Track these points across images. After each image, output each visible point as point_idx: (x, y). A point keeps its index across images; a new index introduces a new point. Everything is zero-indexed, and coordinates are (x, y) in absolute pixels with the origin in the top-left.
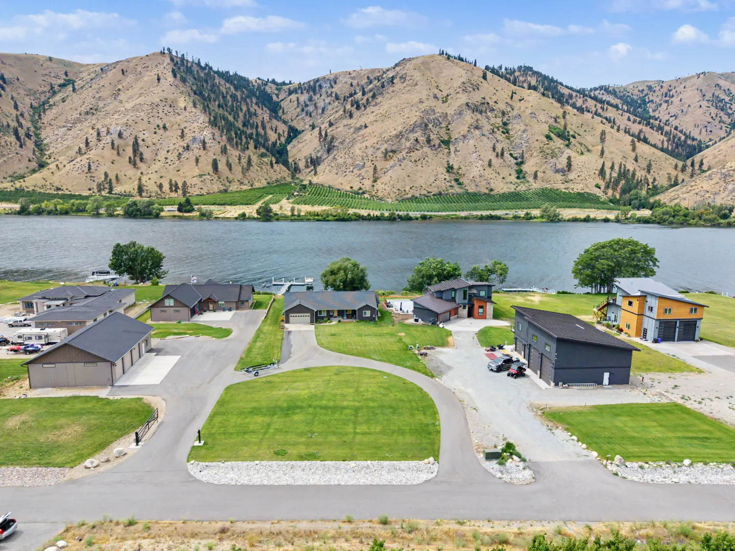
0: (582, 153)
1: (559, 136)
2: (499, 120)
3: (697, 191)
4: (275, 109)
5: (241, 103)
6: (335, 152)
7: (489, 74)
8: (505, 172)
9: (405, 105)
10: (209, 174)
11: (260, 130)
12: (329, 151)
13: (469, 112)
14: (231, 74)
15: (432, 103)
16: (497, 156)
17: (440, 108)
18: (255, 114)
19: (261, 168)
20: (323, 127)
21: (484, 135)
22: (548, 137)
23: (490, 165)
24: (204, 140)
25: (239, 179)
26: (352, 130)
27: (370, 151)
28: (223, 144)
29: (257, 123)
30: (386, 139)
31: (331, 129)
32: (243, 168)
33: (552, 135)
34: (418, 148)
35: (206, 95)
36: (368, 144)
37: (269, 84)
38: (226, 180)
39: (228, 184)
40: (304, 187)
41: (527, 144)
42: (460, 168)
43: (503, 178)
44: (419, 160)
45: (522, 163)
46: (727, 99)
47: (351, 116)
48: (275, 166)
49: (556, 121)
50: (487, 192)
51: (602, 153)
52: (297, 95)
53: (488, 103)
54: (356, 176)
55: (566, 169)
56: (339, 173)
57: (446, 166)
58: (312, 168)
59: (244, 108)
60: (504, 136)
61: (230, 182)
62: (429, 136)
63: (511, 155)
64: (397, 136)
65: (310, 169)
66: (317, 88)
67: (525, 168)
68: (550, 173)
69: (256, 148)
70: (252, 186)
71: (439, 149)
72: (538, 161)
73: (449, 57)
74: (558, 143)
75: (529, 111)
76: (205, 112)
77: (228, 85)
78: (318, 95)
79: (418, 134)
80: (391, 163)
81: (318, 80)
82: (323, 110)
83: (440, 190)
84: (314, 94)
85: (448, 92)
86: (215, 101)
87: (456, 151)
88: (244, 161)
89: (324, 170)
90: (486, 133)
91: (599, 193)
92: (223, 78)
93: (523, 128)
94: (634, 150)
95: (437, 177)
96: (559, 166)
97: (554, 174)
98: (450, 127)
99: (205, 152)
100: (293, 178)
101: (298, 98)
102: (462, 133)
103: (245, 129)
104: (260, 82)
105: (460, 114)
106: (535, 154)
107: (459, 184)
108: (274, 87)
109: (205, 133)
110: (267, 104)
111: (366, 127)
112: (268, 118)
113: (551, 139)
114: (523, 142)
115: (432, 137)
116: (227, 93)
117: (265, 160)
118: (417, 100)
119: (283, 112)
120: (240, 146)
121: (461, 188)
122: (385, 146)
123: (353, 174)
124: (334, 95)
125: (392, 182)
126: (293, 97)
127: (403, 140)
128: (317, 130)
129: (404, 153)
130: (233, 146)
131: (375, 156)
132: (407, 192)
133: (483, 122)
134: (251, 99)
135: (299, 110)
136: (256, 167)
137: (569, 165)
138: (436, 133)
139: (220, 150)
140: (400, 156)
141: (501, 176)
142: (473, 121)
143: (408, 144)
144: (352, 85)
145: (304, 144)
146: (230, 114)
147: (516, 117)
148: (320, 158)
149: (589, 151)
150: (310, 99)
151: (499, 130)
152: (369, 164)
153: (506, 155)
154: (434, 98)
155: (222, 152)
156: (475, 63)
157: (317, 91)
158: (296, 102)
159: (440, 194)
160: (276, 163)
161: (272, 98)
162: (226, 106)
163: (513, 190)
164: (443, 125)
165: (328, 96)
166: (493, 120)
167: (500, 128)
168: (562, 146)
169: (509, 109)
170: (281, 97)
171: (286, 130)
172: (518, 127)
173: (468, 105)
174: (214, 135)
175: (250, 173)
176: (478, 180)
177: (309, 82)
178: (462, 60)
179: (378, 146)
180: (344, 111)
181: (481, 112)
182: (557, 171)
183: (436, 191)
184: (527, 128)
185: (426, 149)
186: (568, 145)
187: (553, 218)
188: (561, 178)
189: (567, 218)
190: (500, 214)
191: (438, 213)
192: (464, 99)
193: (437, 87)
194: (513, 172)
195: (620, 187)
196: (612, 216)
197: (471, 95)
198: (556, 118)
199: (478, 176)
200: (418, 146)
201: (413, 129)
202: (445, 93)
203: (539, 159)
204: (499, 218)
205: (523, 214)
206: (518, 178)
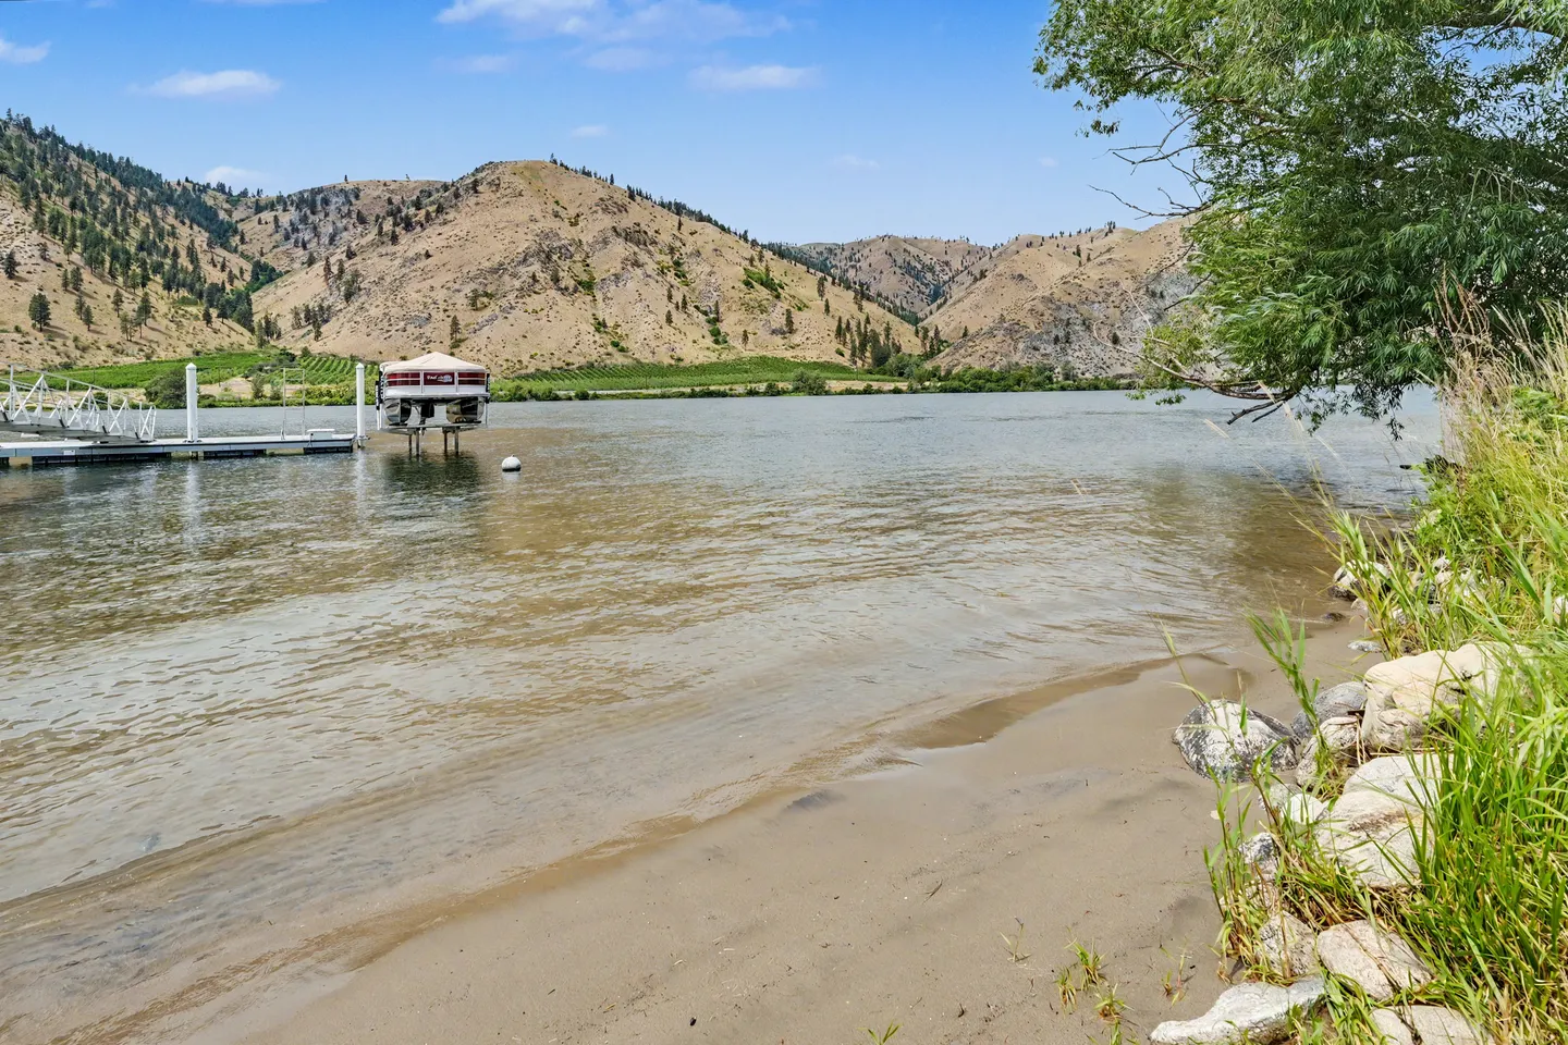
0: (800, 309)
1: (762, 284)
2: (667, 260)
3: (982, 352)
4: (222, 234)
5: (136, 211)
6: (361, 300)
7: (638, 198)
8: (695, 333)
9: (503, 225)
10: (17, 329)
11: (184, 261)
12: (348, 297)
13: (621, 240)
14: (116, 160)
15: (550, 224)
16: (677, 307)
17: (567, 233)
18: (173, 234)
19: (179, 325)
20: (333, 260)
21: (648, 276)
22: (747, 284)
23: (669, 320)
24: (11, 256)
25: (113, 342)
26: (397, 262)
27: (440, 295)
28: (70, 268)
29: (175, 248)
30: (471, 275)
31: (351, 262)
32: (125, 320)
33: (754, 283)
34: (536, 289)
35: (39, 182)
36: (437, 282)
37: (210, 192)
38: (70, 343)
39: (78, 353)
40: (293, 358)
41: (718, 293)
42: (617, 326)
43: (695, 342)
44: (542, 310)
45: (717, 320)
46: (919, 267)
47: (394, 239)
48: (217, 323)
49: (752, 265)
50: (673, 362)
51: (827, 309)
52: (273, 213)
53: (645, 233)
54: (412, 337)
55: (785, 329)
56: (373, 334)
57: (593, 321)
58: (311, 327)
59: (144, 219)
60: (678, 280)
61: (84, 349)
62: (556, 272)
63: (696, 307)
64: (494, 271)
65: (305, 331)
66: (319, 203)
67: (723, 327)
68: (763, 334)
69: (168, 287)
70: (148, 357)
71: (576, 295)
72: (742, 317)
73: (567, 168)
74: (764, 293)
75: (711, 246)
76: (26, 207)
77: (103, 175)
78: (322, 215)
79: (536, 267)
80: (487, 313)
81: (320, 190)
82: (332, 239)
83: (589, 359)
84: (313, 213)
85: (577, 211)
86: (62, 194)
87: (605, 298)
88: (130, 307)
89: (337, 329)
90: (654, 274)
91: (845, 361)
92: (92, 161)
93: (707, 269)
94: (861, 309)
95: (579, 339)
96: (775, 326)
97: (770, 336)
98: (588, 261)
99: (12, 282)
100: (261, 345)
101: (276, 217)
102: (613, 271)
103: (143, 254)
104: (190, 186)
105: (605, 242)
106: (734, 308)
107: (622, 350)
108: (221, 197)
109: (16, 243)
110: (205, 223)
111: (428, 256)
112: (205, 246)
113: (752, 287)
114: (712, 289)
115: (561, 274)
116: (100, 187)
117: (193, 310)
118: (525, 217)
119: (243, 241)
120: (120, 280)
121: (626, 357)
122: (473, 286)
123: (405, 334)
124: (354, 216)
125: (490, 348)
126: (267, 216)
127: (506, 278)
128: (319, 267)
129: (511, 297)
130: (101, 277)
131: (450, 302)
132: (525, 363)
133: (643, 257)
134: (165, 208)
135: (278, 237)
136: (165, 322)
137: (790, 322)
138: (566, 269)
139: (60, 281)
140: (504, 302)
141: (691, 338)
142: (627, 254)
143: (517, 284)
144: (390, 201)
145: (289, 289)
146: (104, 225)
147: (692, 254)
148: (329, 307)
149: (806, 307)
150: (304, 220)
151: (670, 271)
152: (438, 316)
153: (691, 309)
154: (556, 216)
155: (65, 285)
156: (612, 181)
157: (319, 208)
158: (272, 226)
159: (591, 365)
160: (218, 316)
161: (216, 215)
162: (95, 208)
163: (714, 360)
164: (577, 257)
165: (342, 217)
166: (658, 257)
167: (671, 269)
168: (770, 298)
169: (678, 244)
170: (237, 215)
171: (248, 267)
172: (699, 269)
173: (615, 231)
174: (44, 249)
175: (145, 331)
176: (653, 344)
177: (300, 193)
178: (588, 174)
179: (457, 286)
180: (380, 233)
181: (638, 243)
182: (774, 332)
183: (583, 361)
184: (715, 269)
185: (553, 293)
186: (778, 297)
187: (817, 390)
188: (783, 342)
189: (838, 390)
190: (722, 388)
191: (605, 392)
192: (607, 221)
193: (557, 202)
194: (708, 334)
195: (868, 354)
196: (903, 385)
197: (616, 218)
198: (751, 260)
199: (652, 337)
200: (537, 287)
201: (525, 260)
202: (572, 212)
203: (741, 314)
204: (723, 395)
205: (762, 387)
206: (717, 342)
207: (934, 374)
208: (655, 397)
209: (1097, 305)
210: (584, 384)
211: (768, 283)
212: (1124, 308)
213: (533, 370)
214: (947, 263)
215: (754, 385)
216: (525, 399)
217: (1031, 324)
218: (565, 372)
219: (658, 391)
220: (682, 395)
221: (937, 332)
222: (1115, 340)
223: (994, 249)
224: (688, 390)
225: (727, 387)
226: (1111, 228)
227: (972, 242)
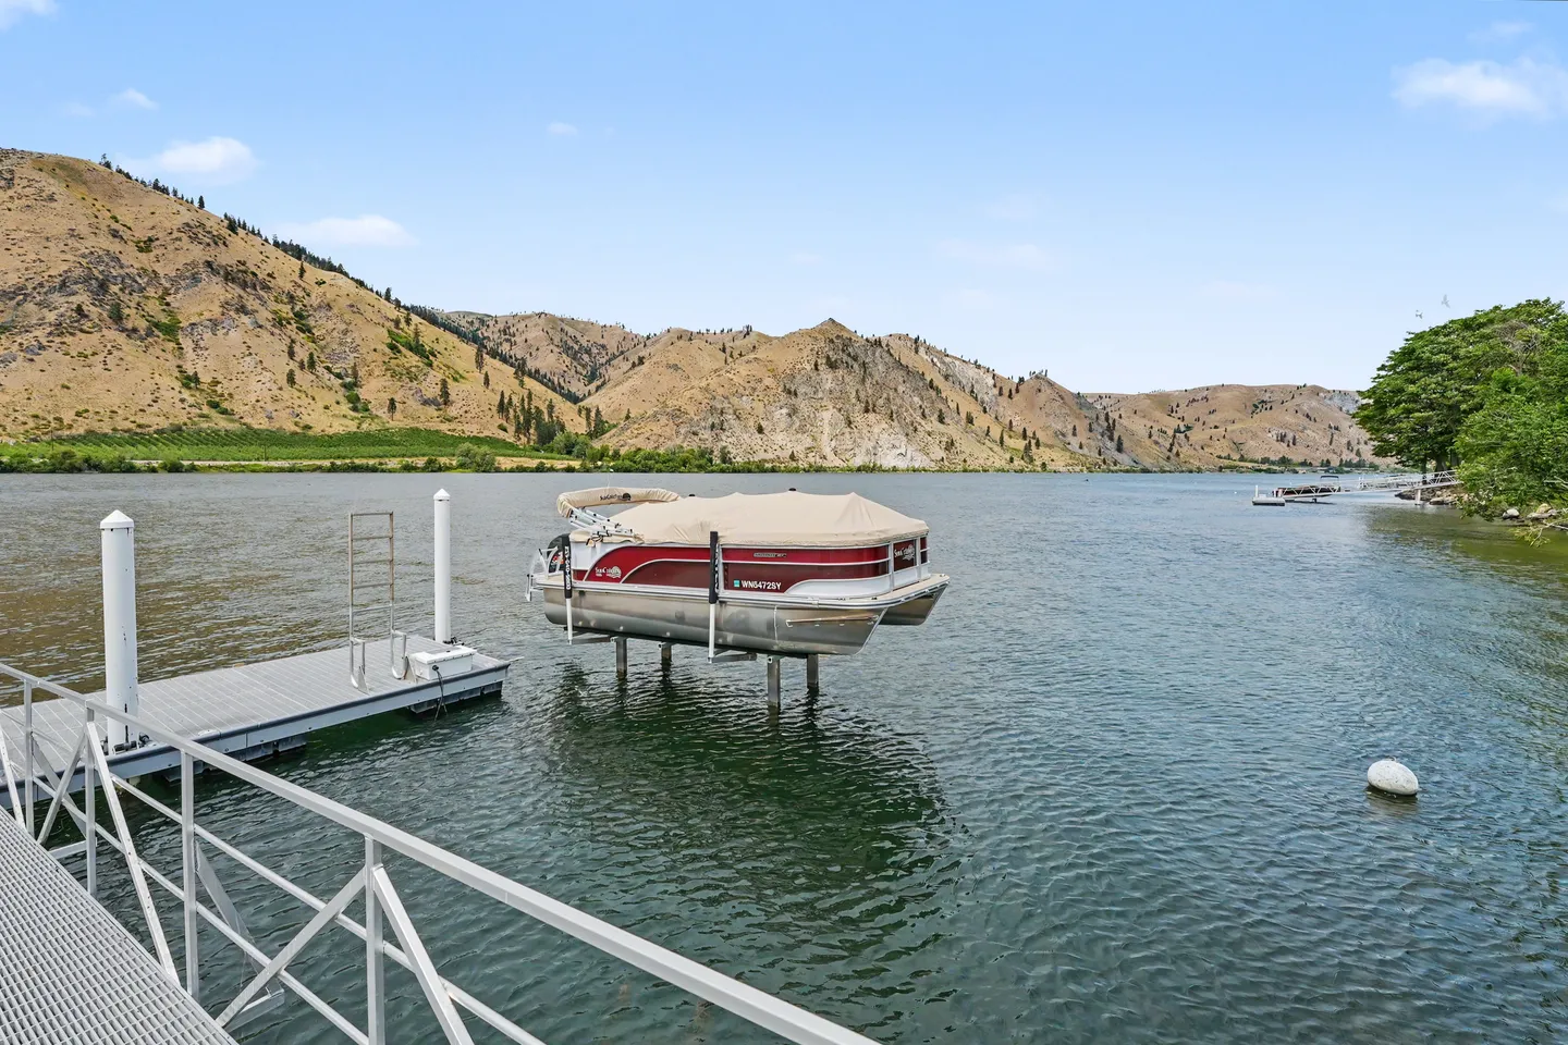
0: (455, 380)
1: (411, 349)
2: (285, 310)
3: (647, 435)
8: (326, 398)
9: (23, 234)
13: (215, 279)
15: (106, 243)
16: (302, 366)
17: (133, 260)
21: (260, 327)
22: (392, 347)
23: (291, 379)
33: (401, 347)
34: (84, 327)
41: (355, 355)
42: (216, 383)
43: (326, 408)
44: (94, 354)
45: (355, 385)
46: (576, 347)
49: (397, 327)
50: (299, 430)
51: (487, 382)
53: (254, 274)
55: (440, 400)
57: (178, 375)
60: (302, 335)
62: (117, 307)
63: (328, 368)
64: (6, 294)
67: (363, 393)
68: (414, 404)
71: (150, 340)
72: (387, 384)
73: (128, 177)
74: (413, 360)
75: (344, 302)
79: (83, 298)
83: (173, 421)
85: (151, 234)
87: (197, 347)
90: (268, 325)
91: (509, 437)
93: (344, 327)
94: (522, 384)
95: (157, 395)
96: (427, 396)
97: (421, 407)
98: (168, 299)
102: (207, 315)
105: (195, 279)
106: (376, 373)
107: (224, 412)
113: (399, 352)
114: (347, 350)
115: (125, 311)
118: (61, 230)
121: (233, 421)
127: (30, 307)
129: (40, 333)
132: (68, 422)
133: (252, 303)
137: (445, 393)
138: (133, 305)
140: (26, 339)
141: (321, 404)
142: (230, 296)
143: (51, 317)
147: (320, 307)
149: (463, 378)
151: (290, 324)
153: (320, 369)
154: (114, 236)
156: (202, 205)
159: (178, 429)
163: (353, 429)
164: (151, 292)
166: (274, 306)
167: (292, 322)
168: (420, 364)
169: (300, 293)
172: (330, 325)
173: (210, 266)
176: (270, 407)
178: (165, 190)
181: (244, 286)
182: (426, 402)
183: (164, 424)
184: (350, 328)
185: (112, 334)
186: (430, 365)
187: (486, 467)
188: (436, 414)
189: (509, 468)
190: (371, 462)
191: (207, 463)
192: (197, 253)
193: (115, 218)
194: (342, 399)
195: (532, 431)
196: (576, 464)
197: (212, 250)
198: (397, 323)
199: (268, 400)
200: (87, 325)
201: (63, 285)
202: (142, 234)
203: (386, 381)
204: (374, 470)
205: (421, 462)
206: (355, 409)
207: (602, 455)
208: (281, 470)
209: (744, 398)
210: (172, 453)
211: (417, 349)
212: (766, 402)
213: (82, 431)
214: (603, 347)
215: (410, 460)
216: (80, 470)
217: (691, 410)
218: (137, 437)
219: (286, 464)
220: (319, 469)
221: (598, 412)
222: (760, 430)
223: (648, 338)
224: (327, 463)
225: (377, 461)
226: (748, 331)
227: (627, 330)
